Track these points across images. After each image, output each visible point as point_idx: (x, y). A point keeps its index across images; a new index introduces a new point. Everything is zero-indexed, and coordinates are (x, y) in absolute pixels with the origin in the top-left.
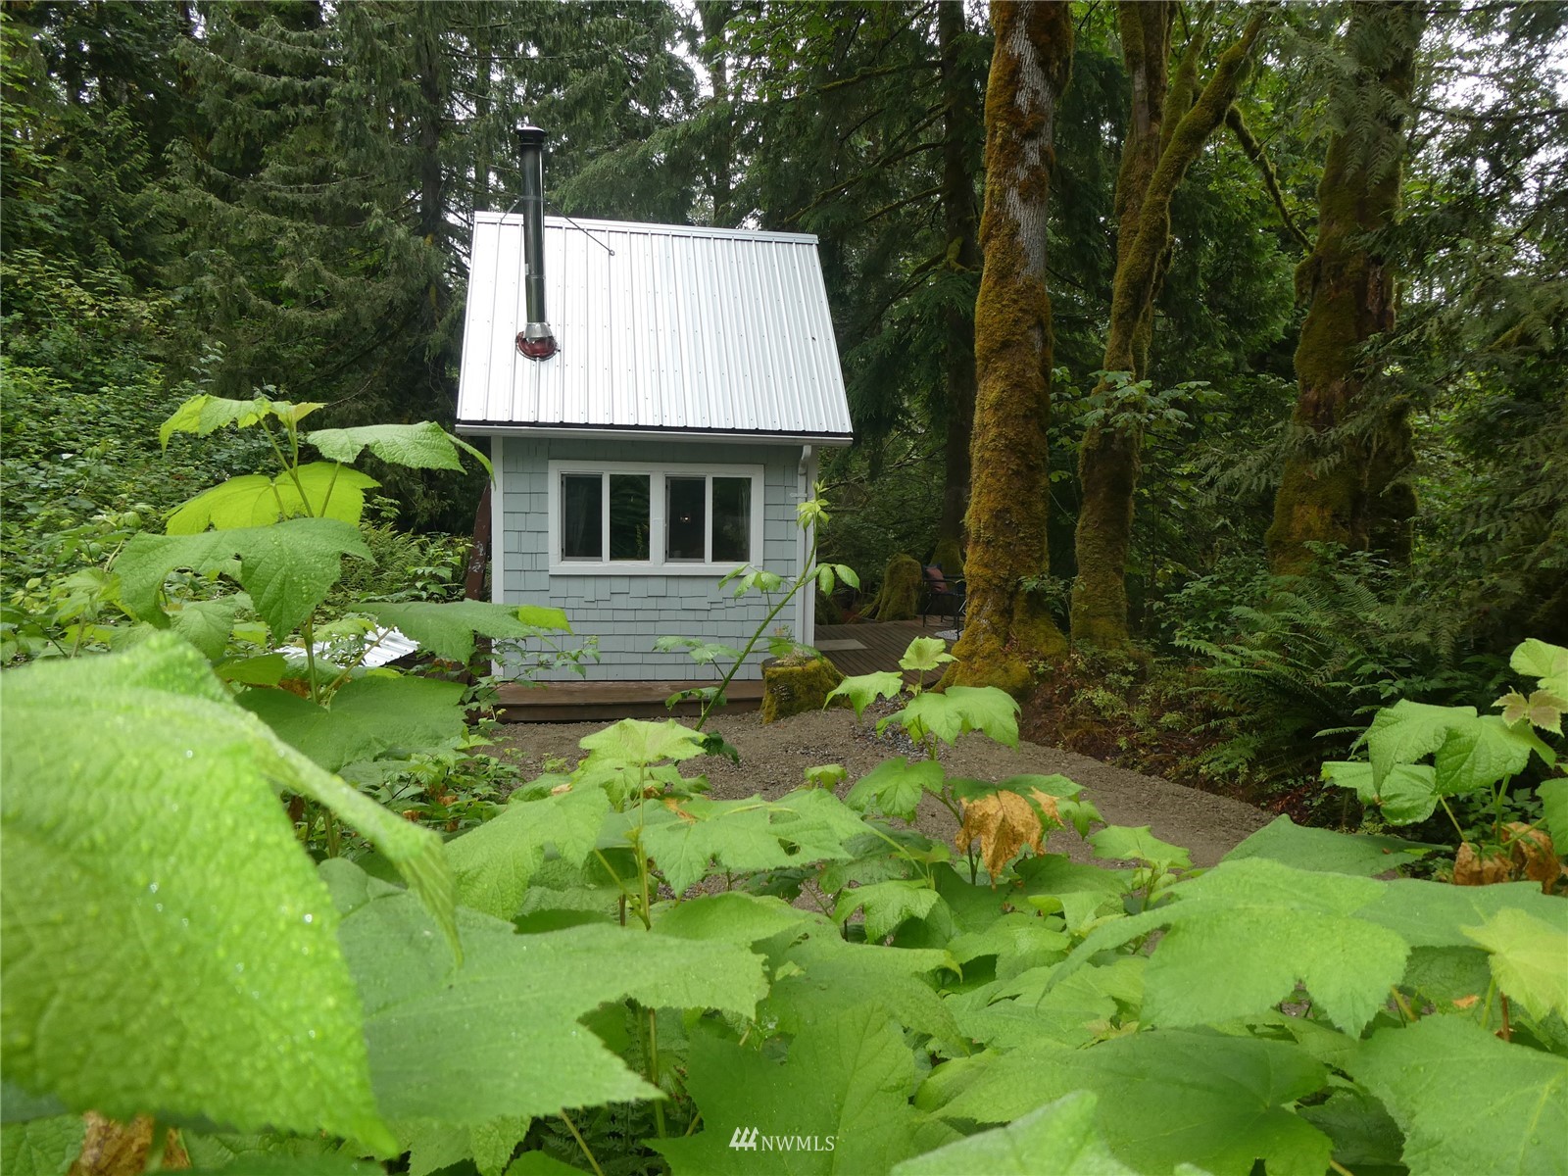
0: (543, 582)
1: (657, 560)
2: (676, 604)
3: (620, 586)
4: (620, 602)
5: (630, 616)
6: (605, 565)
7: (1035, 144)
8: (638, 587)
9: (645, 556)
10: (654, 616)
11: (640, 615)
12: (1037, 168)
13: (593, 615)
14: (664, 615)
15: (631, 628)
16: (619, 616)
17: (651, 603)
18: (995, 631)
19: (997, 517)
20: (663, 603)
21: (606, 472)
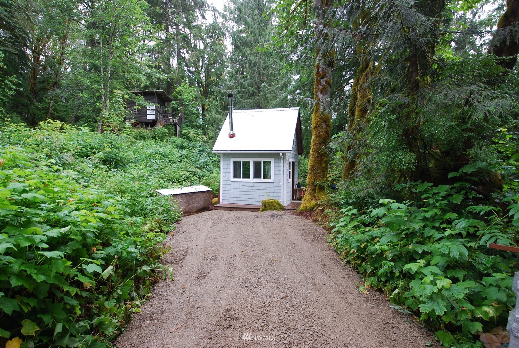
0: (230, 183)
1: (252, 179)
2: (256, 188)
3: (244, 184)
4: (244, 187)
5: (246, 190)
6: (241, 179)
7: (324, 80)
8: (248, 184)
9: (249, 178)
10: (251, 190)
11: (248, 190)
12: (324, 85)
13: (239, 190)
14: (253, 191)
15: (246, 193)
16: (244, 190)
17: (251, 188)
18: (311, 194)
19: (312, 167)
20: (253, 188)
21: (242, 160)
